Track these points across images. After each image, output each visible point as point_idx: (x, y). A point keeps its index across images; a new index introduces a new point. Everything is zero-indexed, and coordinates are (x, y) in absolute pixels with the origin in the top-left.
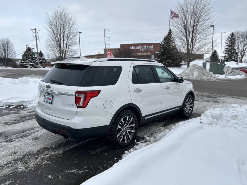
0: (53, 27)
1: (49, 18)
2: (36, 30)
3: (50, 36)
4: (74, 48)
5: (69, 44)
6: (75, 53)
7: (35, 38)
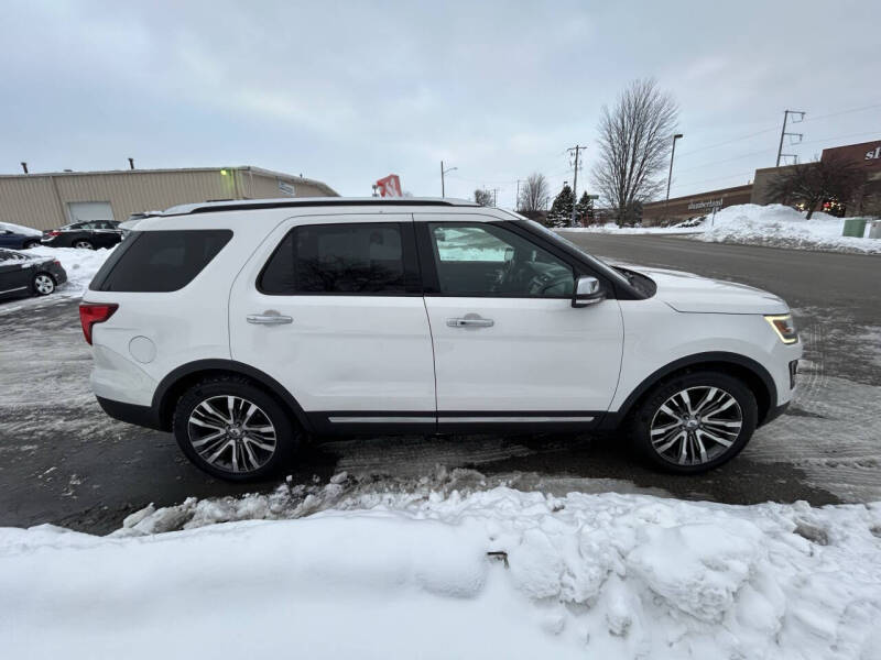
0: (615, 135)
1: (608, 116)
2: (577, 148)
3: (604, 157)
4: (658, 177)
5: (645, 169)
6: (657, 190)
7: (574, 167)
